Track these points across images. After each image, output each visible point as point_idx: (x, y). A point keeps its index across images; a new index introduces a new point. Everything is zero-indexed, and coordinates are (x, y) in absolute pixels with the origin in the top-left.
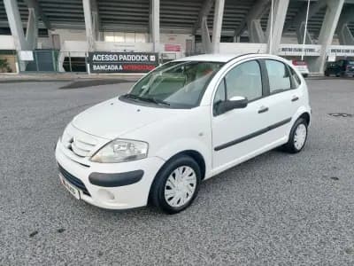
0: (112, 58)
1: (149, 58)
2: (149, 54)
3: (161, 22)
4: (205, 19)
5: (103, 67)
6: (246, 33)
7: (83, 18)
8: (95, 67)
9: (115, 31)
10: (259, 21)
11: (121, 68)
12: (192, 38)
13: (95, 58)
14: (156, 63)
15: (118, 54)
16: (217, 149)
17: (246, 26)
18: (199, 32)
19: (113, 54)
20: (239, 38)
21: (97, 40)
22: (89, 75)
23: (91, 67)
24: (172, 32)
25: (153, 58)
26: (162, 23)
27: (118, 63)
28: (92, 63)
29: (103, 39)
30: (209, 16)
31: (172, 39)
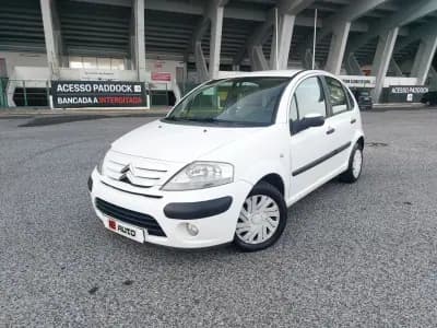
0: (83, 88)
1: (133, 88)
2: (132, 84)
3: (146, 46)
4: (198, 43)
5: (72, 101)
6: (247, 61)
7: (44, 38)
8: (60, 100)
9: (83, 56)
10: (261, 47)
11: (96, 100)
12: (184, 66)
13: (60, 88)
14: (142, 95)
15: (92, 83)
16: (294, 174)
17: (246, 54)
18: (191, 59)
19: (85, 83)
20: (238, 67)
21: (61, 66)
22: (52, 110)
23: (55, 100)
24: (158, 58)
25: (137, 89)
26: (148, 47)
27: (92, 94)
28: (56, 95)
29: (67, 65)
30: (204, 41)
31: (160, 66)
